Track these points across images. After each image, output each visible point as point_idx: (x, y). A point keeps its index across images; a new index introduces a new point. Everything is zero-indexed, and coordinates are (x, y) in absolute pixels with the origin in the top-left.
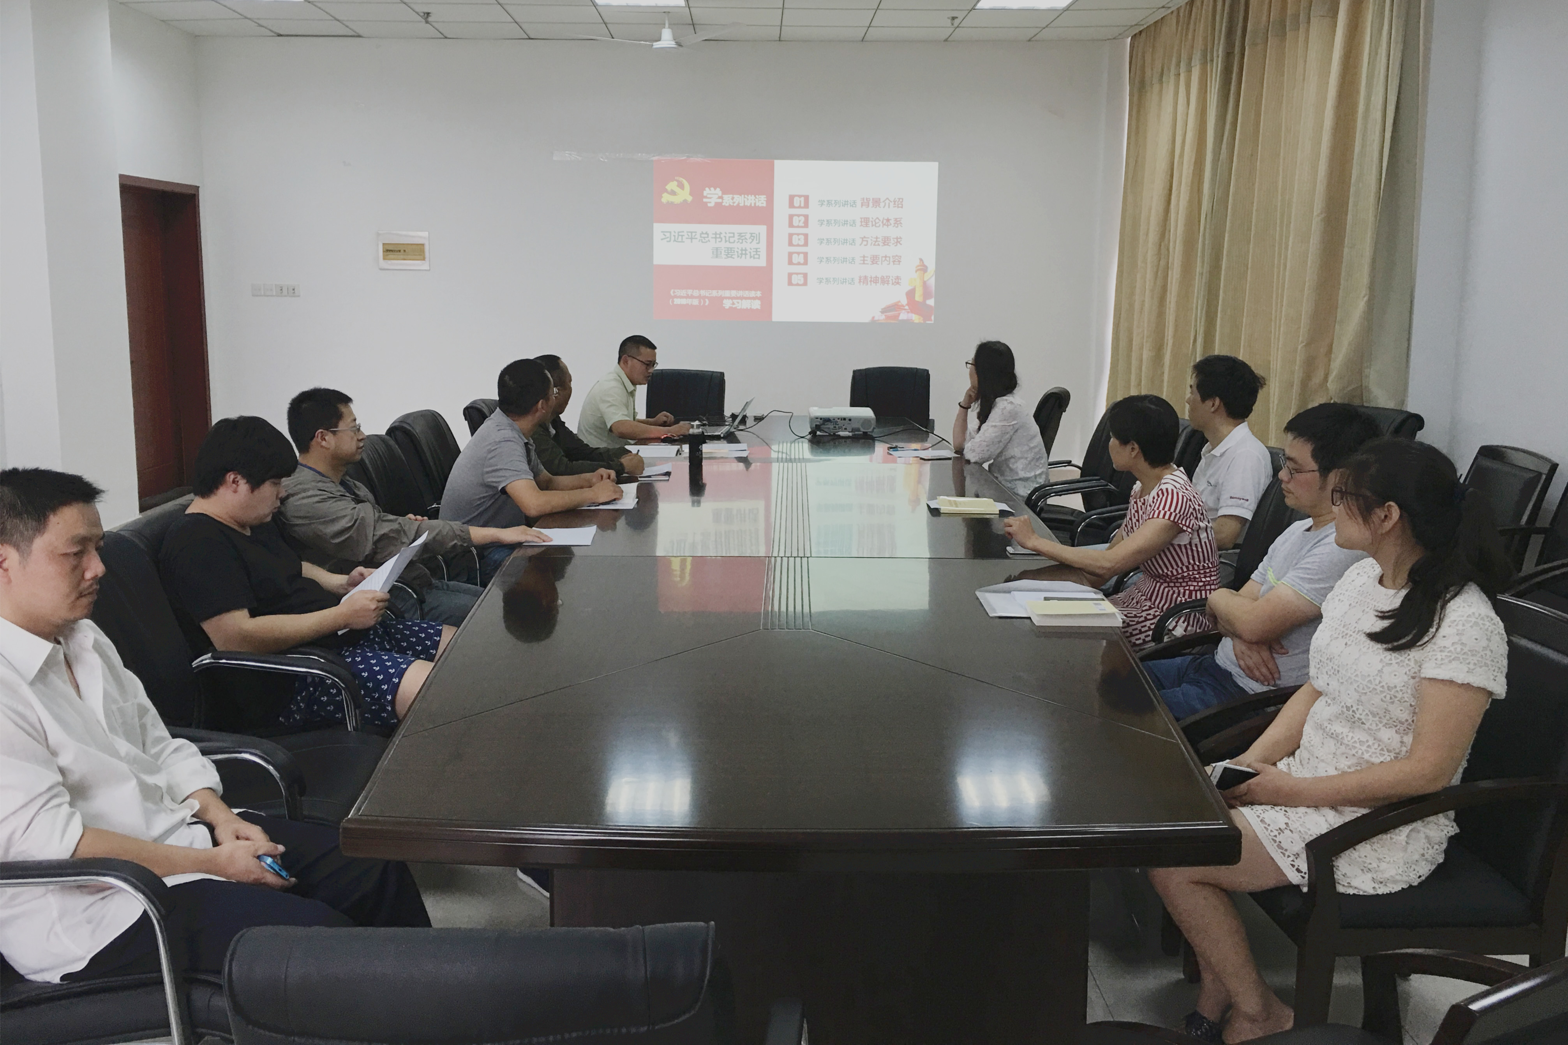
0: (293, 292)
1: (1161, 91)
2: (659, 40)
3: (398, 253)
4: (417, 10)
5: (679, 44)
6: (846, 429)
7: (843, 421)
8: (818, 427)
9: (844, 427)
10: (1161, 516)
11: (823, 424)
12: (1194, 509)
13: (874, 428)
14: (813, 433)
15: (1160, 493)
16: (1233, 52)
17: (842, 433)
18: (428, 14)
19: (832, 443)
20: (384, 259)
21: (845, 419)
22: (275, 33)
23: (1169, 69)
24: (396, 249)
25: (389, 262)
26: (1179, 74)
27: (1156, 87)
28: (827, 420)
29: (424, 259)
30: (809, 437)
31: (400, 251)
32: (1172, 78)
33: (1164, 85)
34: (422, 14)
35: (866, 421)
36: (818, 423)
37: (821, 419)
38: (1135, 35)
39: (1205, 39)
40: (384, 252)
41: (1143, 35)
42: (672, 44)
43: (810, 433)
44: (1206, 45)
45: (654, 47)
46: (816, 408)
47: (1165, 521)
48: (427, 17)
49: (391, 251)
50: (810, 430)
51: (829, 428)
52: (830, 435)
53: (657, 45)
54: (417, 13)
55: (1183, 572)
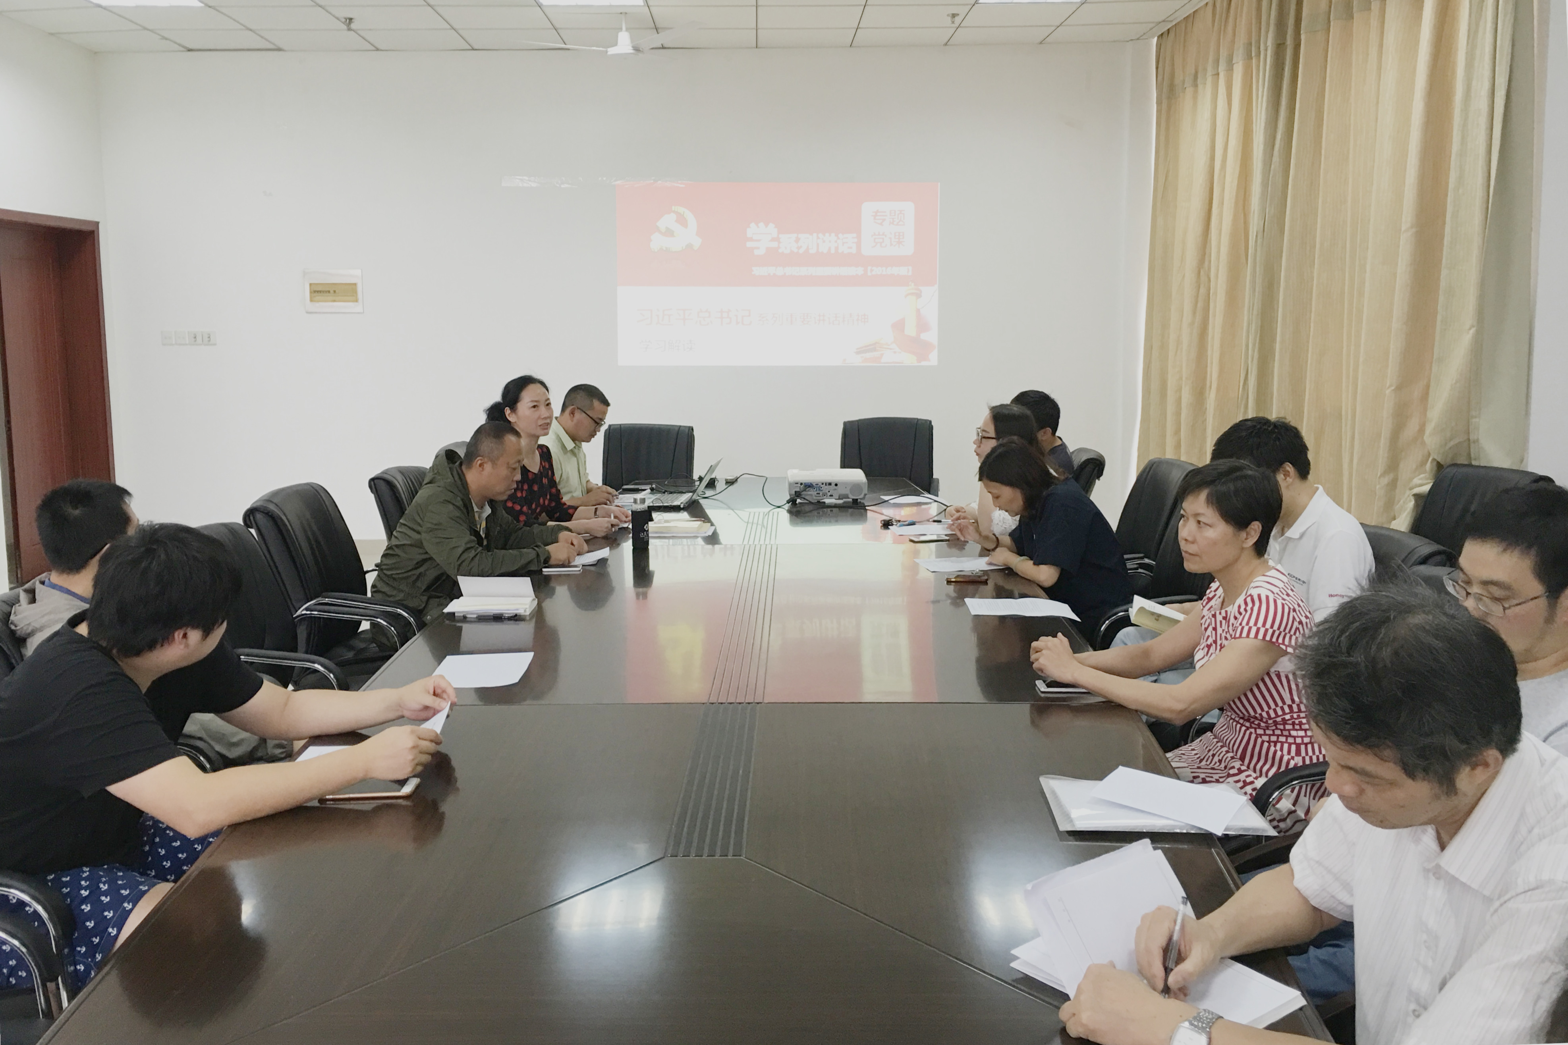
0: (208, 340)
1: (1196, 92)
2: (616, 44)
3: (328, 294)
4: (337, 15)
5: (637, 49)
6: (831, 496)
7: (828, 487)
8: (798, 494)
9: (829, 494)
10: (1252, 635)
11: (805, 490)
12: (1300, 623)
13: (865, 495)
14: (792, 501)
15: (1249, 600)
16: (1284, 44)
17: (828, 501)
18: (351, 19)
19: (815, 513)
20: (311, 300)
21: (830, 484)
22: (183, 47)
23: (1205, 70)
24: (324, 289)
25: (317, 304)
26: (1218, 74)
27: (1190, 90)
28: (808, 486)
29: (357, 301)
30: (787, 506)
31: (329, 292)
32: (1209, 80)
33: (1200, 87)
34: (344, 20)
35: (856, 486)
36: (798, 490)
37: (801, 484)
38: (1162, 34)
39: (1249, 33)
40: (311, 292)
41: (1172, 34)
42: (629, 50)
43: (788, 502)
44: (1250, 38)
45: (609, 53)
46: (795, 471)
47: (1258, 643)
48: (350, 23)
49: (320, 292)
50: (788, 498)
51: (811, 495)
52: (811, 503)
53: (612, 51)
54: (338, 19)
55: (1284, 713)
